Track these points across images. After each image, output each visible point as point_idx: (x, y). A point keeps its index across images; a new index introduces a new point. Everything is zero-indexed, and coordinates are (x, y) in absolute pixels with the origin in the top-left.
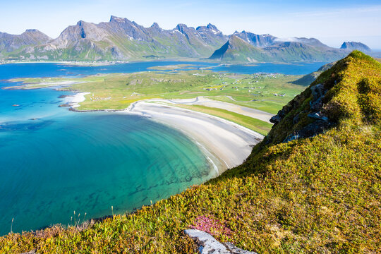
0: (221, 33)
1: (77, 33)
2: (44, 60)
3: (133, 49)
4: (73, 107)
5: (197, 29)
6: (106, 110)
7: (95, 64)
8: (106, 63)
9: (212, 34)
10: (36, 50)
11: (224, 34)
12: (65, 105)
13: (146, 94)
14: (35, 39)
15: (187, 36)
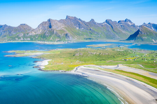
0: (134, 24)
1: (47, 25)
2: (28, 41)
3: (78, 34)
4: (41, 68)
5: (119, 22)
6: (60, 71)
7: (56, 43)
8: (62, 43)
9: (128, 25)
10: (24, 35)
11: (136, 25)
12: (37, 67)
13: (85, 62)
14: (24, 29)
15: (112, 26)
